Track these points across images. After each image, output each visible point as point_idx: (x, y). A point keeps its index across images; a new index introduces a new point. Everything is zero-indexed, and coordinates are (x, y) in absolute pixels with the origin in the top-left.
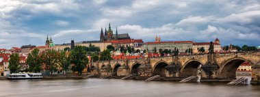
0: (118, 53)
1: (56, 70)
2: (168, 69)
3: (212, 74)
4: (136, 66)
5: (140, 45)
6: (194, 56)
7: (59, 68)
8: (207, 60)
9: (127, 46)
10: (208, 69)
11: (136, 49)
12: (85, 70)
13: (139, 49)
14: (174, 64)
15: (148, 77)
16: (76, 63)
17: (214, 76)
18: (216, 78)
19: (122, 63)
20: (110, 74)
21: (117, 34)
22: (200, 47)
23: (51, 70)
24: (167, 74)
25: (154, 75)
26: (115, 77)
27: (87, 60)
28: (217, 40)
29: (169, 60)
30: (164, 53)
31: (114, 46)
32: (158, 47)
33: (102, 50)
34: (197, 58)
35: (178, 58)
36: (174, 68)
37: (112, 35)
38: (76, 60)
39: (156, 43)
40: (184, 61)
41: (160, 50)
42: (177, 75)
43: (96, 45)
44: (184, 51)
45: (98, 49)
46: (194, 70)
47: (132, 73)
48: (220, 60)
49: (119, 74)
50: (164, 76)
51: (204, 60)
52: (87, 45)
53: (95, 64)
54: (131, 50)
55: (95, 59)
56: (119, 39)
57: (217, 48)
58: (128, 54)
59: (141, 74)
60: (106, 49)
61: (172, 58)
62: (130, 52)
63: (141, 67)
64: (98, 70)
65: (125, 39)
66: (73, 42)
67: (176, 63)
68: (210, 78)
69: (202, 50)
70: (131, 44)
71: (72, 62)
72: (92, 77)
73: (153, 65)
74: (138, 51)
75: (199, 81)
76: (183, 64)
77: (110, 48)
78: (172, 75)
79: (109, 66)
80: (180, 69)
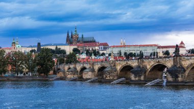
0: (84, 56)
1: (22, 72)
2: (133, 73)
3: (178, 77)
4: (102, 69)
5: (105, 49)
6: (160, 60)
7: (25, 70)
8: (172, 63)
9: (92, 49)
10: (174, 72)
11: (101, 52)
12: (51, 72)
13: (105, 52)
14: (139, 67)
15: (113, 80)
16: (42, 65)
17: (180, 79)
18: (182, 82)
19: (87, 66)
20: (76, 76)
21: (82, 37)
22: (165, 50)
23: (17, 72)
24: (133, 77)
25: (119, 78)
26: (81, 79)
27: (53, 62)
28: (182, 43)
29: (134, 63)
30: (129, 56)
31: (79, 49)
32: (123, 50)
33: (68, 53)
34: (162, 62)
35: (143, 62)
36: (140, 71)
37: (78, 38)
38: (42, 62)
39: (121, 46)
40: (149, 64)
41: (125, 53)
42: (142, 78)
43: (62, 48)
44: (149, 55)
45: (64, 52)
46: (160, 73)
47: (97, 76)
48: (186, 63)
49: (85, 76)
50: (130, 79)
51: (169, 64)
52: (53, 48)
53: (61, 67)
54: (96, 53)
55: (61, 62)
56: (85, 42)
57: (182, 51)
58: (93, 57)
59: (106, 77)
60: (72, 52)
61: (137, 61)
62: (95, 55)
63: (106, 69)
64: (64, 72)
65: (91, 42)
66: (39, 44)
67: (141, 66)
68: (176, 81)
69: (167, 53)
70: (97, 48)
71: (38, 64)
72: (58, 79)
73: (119, 68)
74: (103, 54)
75: (164, 84)
76: (148, 67)
77: (76, 51)
78: (137, 79)
79: (75, 68)
80: (145, 73)
